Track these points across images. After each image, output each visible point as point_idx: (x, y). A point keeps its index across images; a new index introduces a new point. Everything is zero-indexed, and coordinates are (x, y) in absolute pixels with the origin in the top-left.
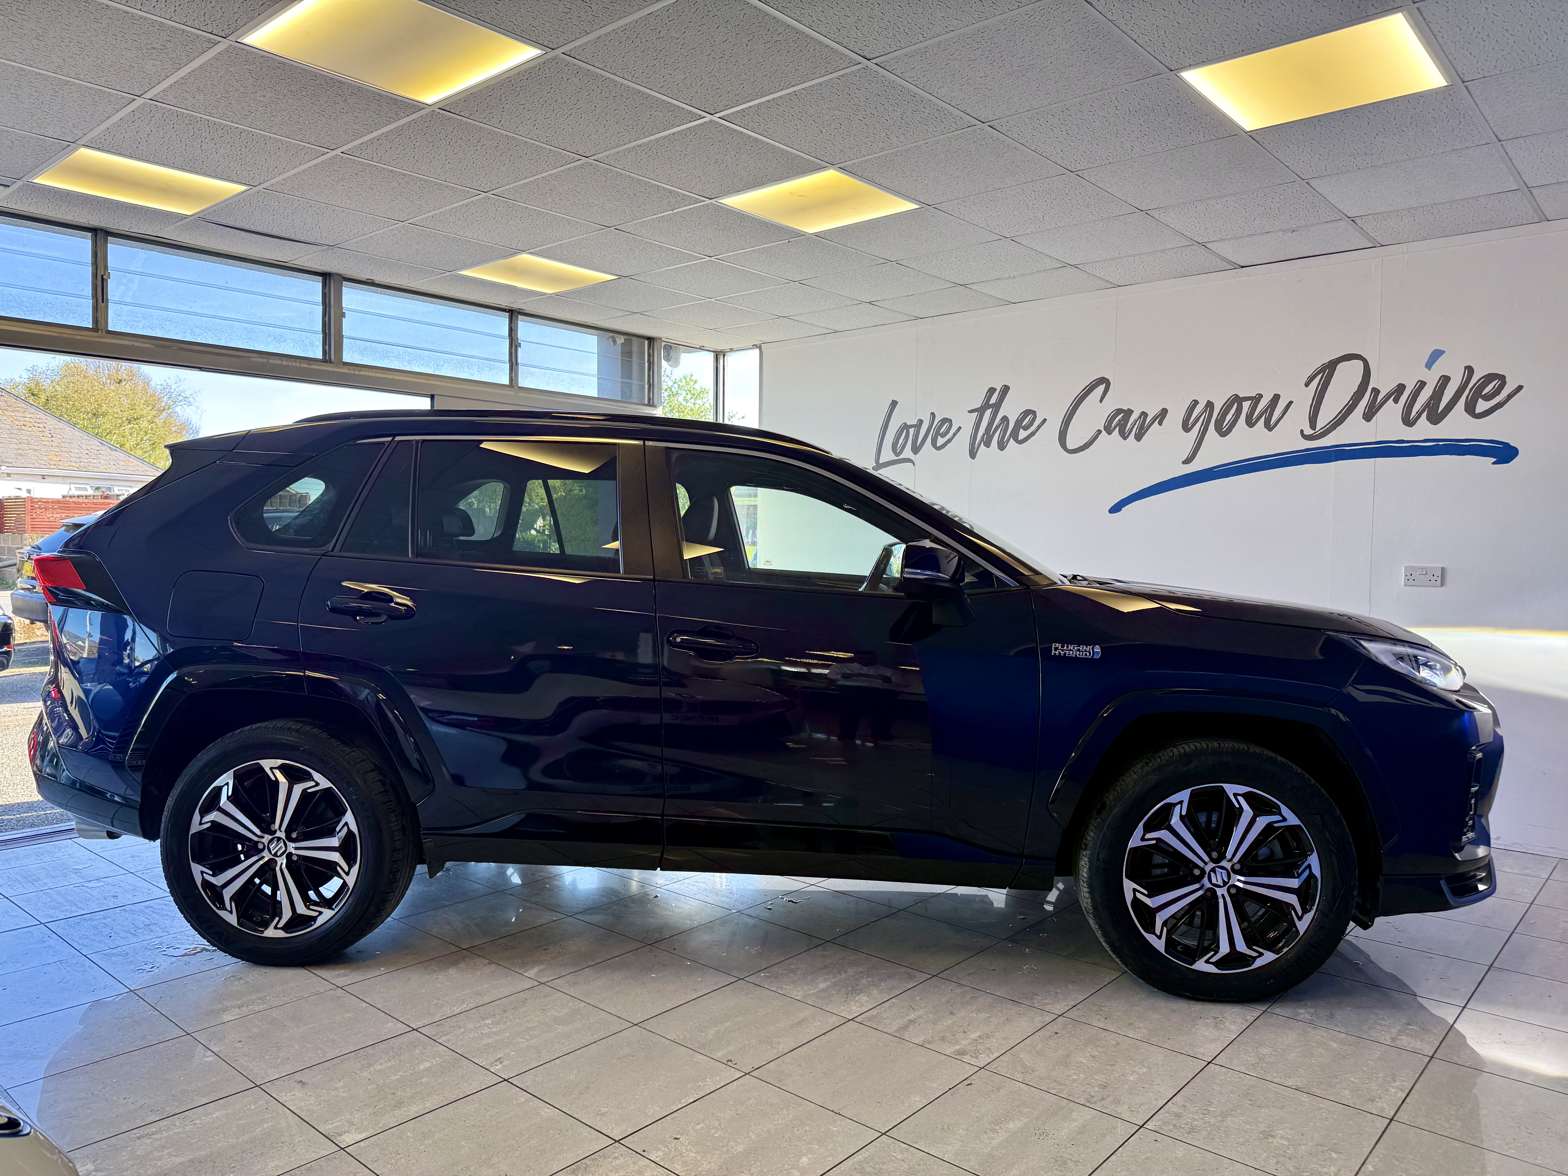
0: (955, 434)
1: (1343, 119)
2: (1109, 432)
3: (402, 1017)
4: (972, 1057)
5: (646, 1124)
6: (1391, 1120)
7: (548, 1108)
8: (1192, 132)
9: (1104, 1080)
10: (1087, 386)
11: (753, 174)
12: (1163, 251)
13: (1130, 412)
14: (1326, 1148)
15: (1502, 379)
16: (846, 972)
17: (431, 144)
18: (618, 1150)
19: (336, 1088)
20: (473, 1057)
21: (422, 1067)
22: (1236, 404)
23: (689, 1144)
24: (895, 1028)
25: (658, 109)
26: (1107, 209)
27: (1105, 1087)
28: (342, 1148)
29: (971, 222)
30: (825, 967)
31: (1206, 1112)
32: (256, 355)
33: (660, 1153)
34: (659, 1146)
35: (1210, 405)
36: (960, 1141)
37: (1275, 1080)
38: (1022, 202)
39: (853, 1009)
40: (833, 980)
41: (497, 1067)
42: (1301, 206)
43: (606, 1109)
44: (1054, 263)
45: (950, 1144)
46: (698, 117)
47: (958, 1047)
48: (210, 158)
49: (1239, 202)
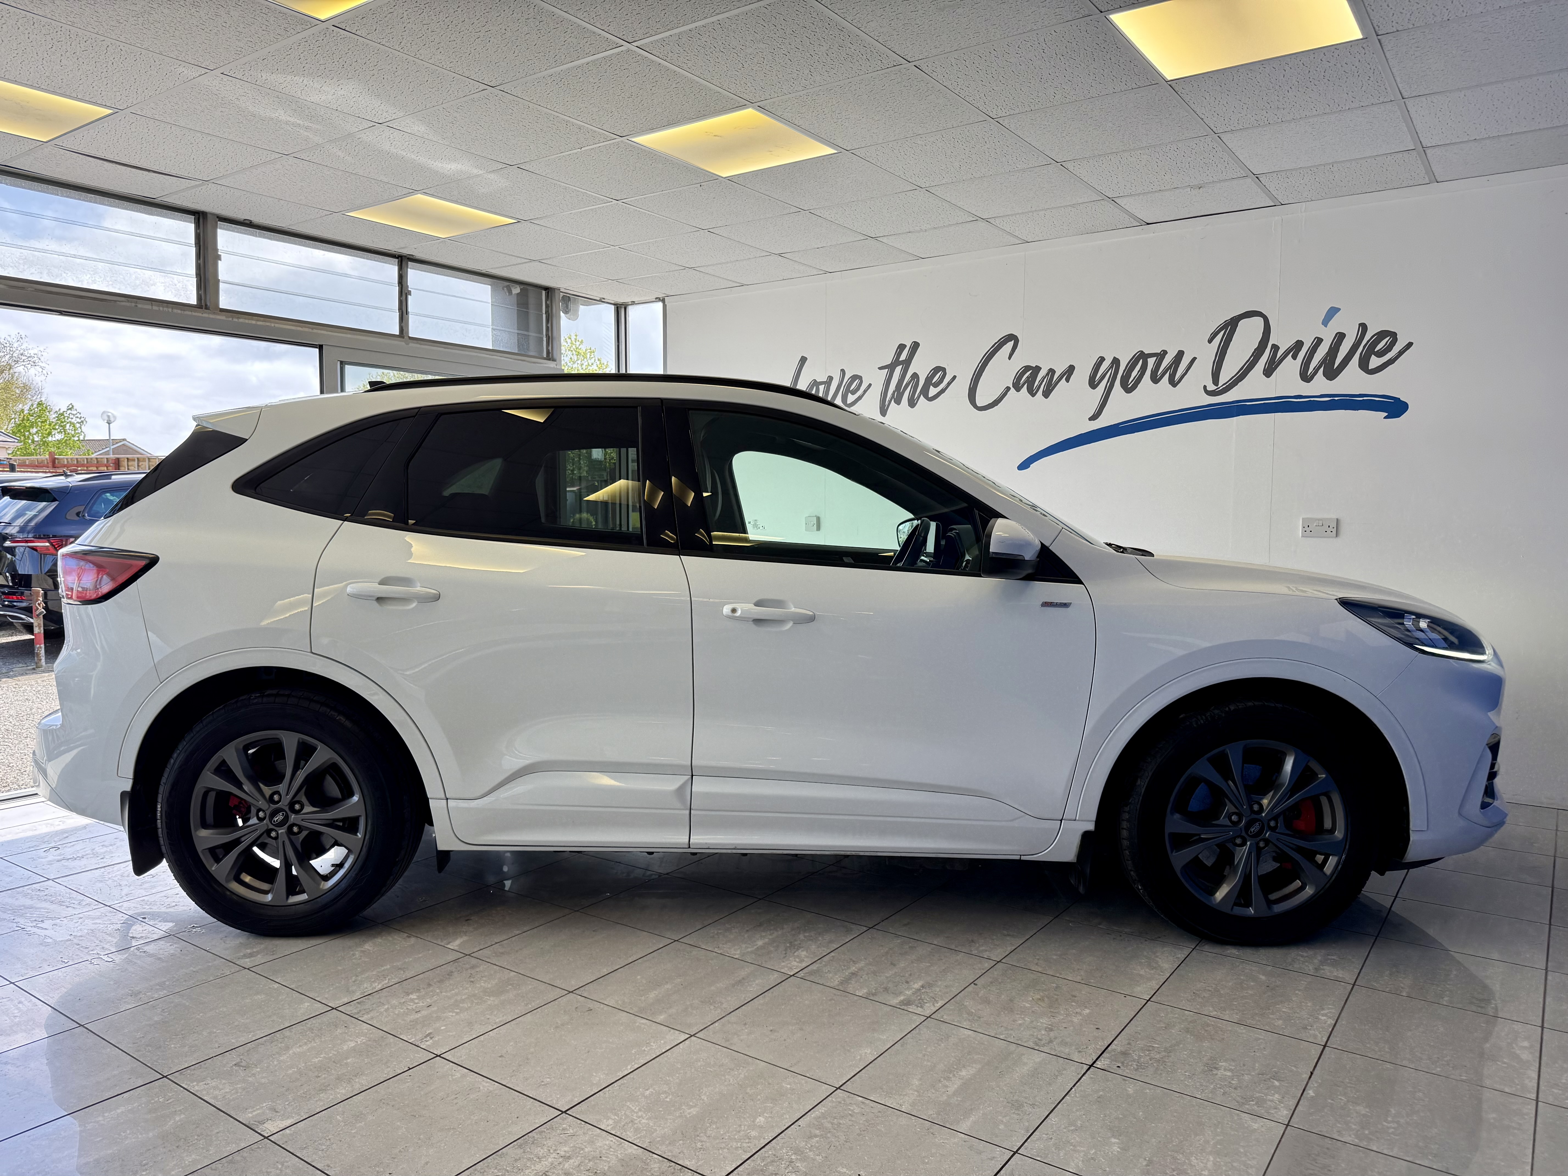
0: (865, 391)
1: (1261, 71)
2: (1018, 388)
3: (318, 997)
4: (918, 1007)
5: (593, 1093)
6: (1325, 1046)
7: (487, 1082)
8: (1115, 79)
9: (1050, 1023)
10: (996, 343)
11: (668, 111)
12: (1073, 206)
13: (1037, 369)
14: (1268, 1077)
15: (1394, 336)
16: (783, 929)
17: (323, 67)
18: (566, 1122)
19: (254, 1075)
20: (401, 1034)
21: (345, 1048)
22: (1141, 360)
23: (640, 1110)
24: (836, 982)
25: (573, 35)
26: (1023, 159)
27: (1051, 1030)
28: (265, 1137)
29: (888, 169)
30: (761, 925)
31: (1151, 1049)
32: (123, 299)
33: (611, 1122)
34: (609, 1115)
35: (1116, 362)
36: (916, 1091)
37: (1212, 1014)
38: (940, 150)
39: (793, 964)
40: (770, 937)
41: (428, 1043)
42: (1211, 161)
43: (548, 1080)
44: (966, 216)
45: (906, 1095)
46: (615, 46)
47: (902, 998)
48: (71, 76)
49: (1152, 155)
